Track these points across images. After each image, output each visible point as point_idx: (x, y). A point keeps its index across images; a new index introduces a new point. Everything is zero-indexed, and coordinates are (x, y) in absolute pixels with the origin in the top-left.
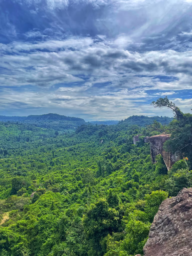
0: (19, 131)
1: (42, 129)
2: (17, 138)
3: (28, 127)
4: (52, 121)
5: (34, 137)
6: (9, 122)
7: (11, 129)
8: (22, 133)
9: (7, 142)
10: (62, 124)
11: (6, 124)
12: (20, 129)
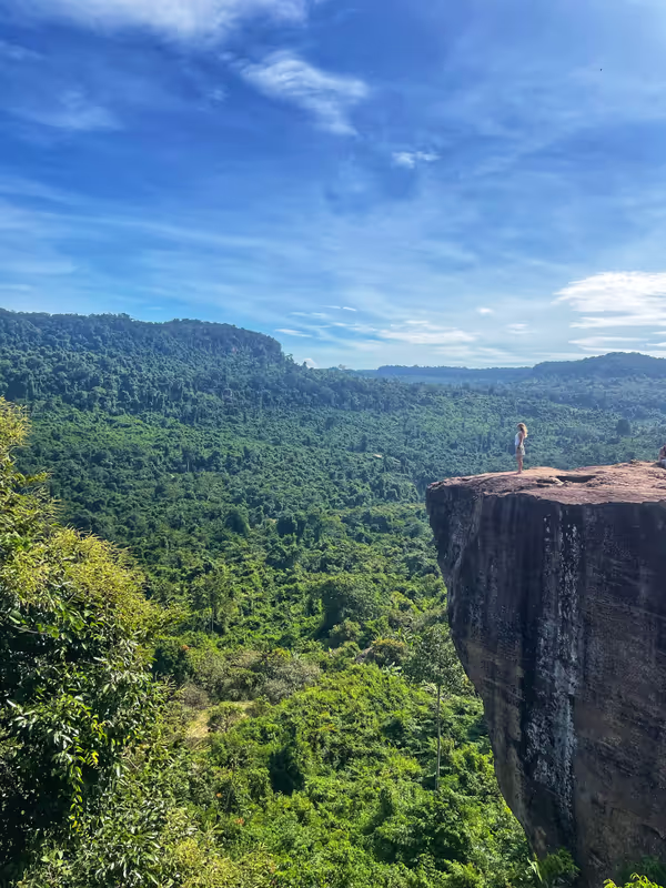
0: (493, 418)
1: (572, 410)
2: (480, 438)
3: (524, 403)
4: (615, 383)
5: (540, 438)
6: (466, 387)
7: (469, 409)
8: (502, 425)
9: (448, 451)
10: (655, 393)
11: (455, 394)
12: (496, 410)
